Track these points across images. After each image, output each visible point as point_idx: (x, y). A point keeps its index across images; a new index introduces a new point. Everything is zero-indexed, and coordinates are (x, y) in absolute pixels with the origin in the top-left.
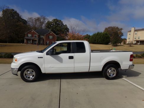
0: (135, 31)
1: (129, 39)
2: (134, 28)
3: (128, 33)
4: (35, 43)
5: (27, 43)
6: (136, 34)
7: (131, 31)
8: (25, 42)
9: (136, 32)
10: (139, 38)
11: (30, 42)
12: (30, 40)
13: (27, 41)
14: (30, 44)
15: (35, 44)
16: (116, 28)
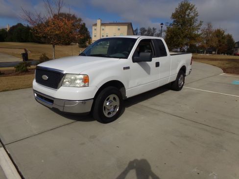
0: (102, 24)
1: (95, 36)
2: (100, 21)
3: (94, 28)
6: (103, 29)
7: (96, 24)
9: (103, 27)
10: (107, 36)
16: (71, 16)
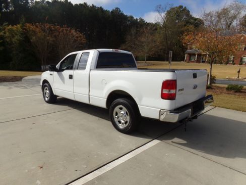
4: (204, 60)
5: (190, 60)
8: (185, 59)
11: (194, 59)
12: (194, 55)
13: (190, 57)
14: (194, 62)
15: (204, 62)
